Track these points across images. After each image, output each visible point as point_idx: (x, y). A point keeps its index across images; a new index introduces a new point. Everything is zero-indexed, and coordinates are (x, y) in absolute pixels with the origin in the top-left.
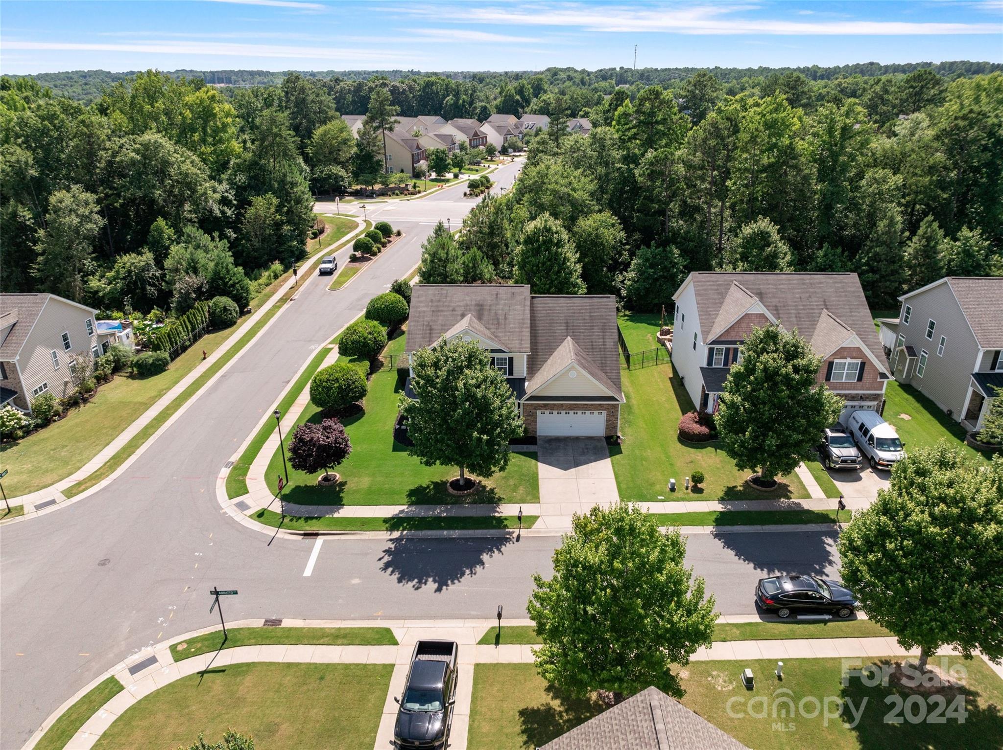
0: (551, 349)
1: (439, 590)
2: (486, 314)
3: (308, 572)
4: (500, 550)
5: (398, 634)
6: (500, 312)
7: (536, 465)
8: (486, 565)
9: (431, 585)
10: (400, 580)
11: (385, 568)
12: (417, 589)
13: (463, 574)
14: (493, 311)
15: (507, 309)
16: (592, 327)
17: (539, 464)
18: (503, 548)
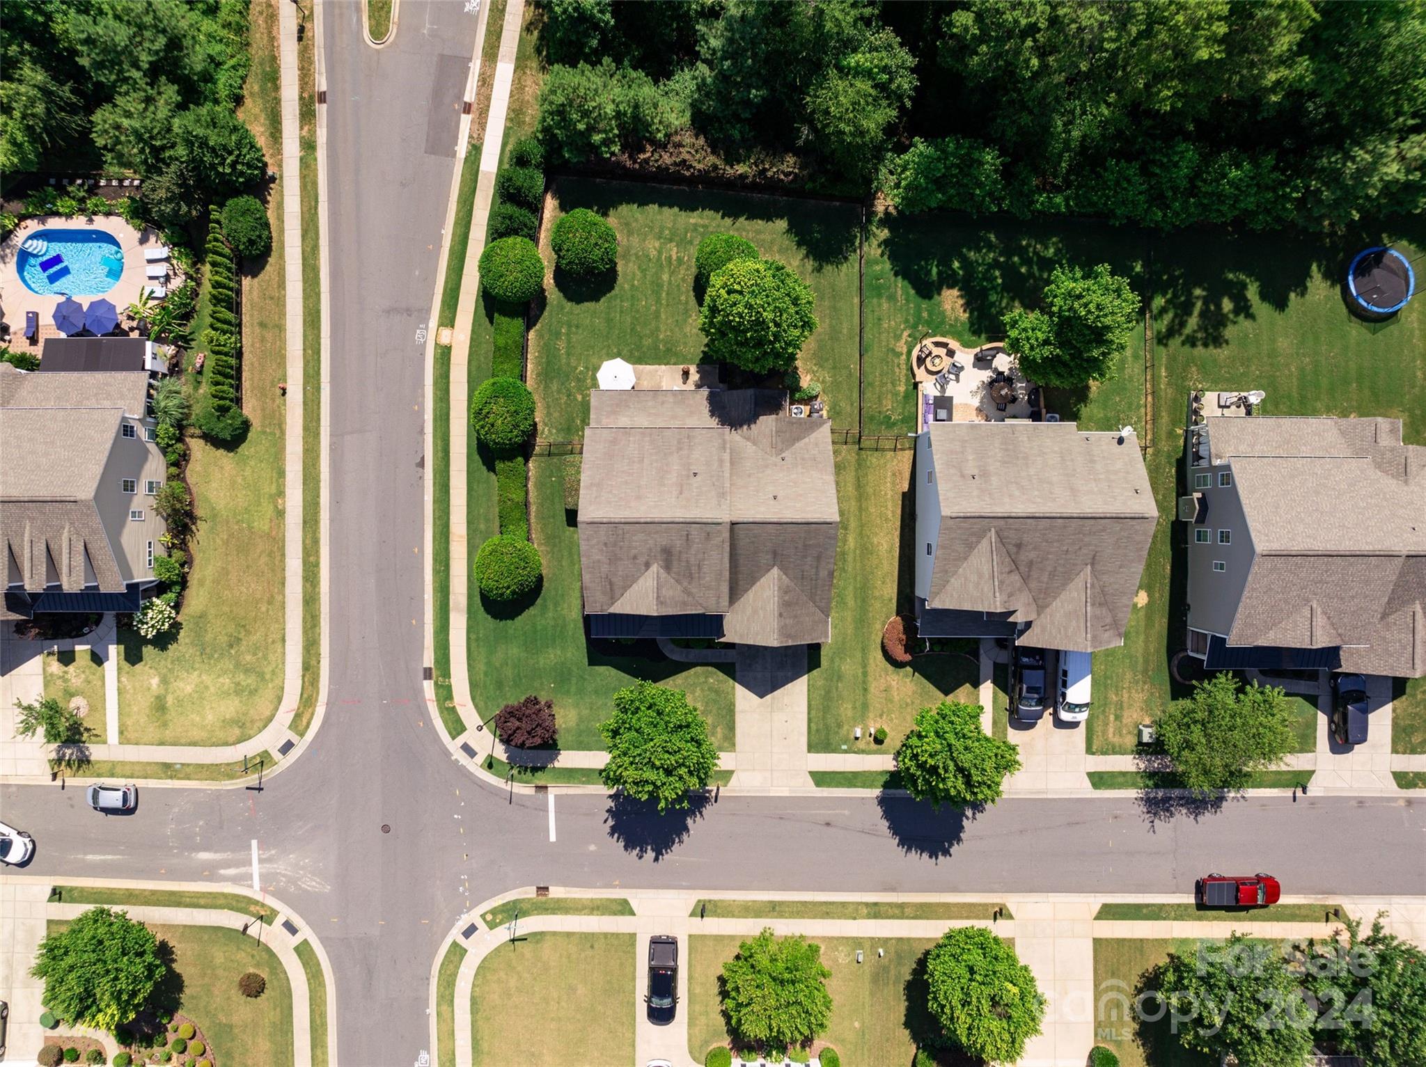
0: (753, 580)
1: (656, 859)
2: (675, 563)
3: (553, 838)
4: (701, 813)
5: (634, 904)
6: (692, 560)
7: (733, 688)
8: (691, 832)
9: (650, 855)
10: (626, 848)
11: (612, 834)
12: (641, 857)
13: (673, 843)
14: (684, 556)
15: (700, 556)
16: (805, 557)
17: (737, 685)
18: (704, 811)
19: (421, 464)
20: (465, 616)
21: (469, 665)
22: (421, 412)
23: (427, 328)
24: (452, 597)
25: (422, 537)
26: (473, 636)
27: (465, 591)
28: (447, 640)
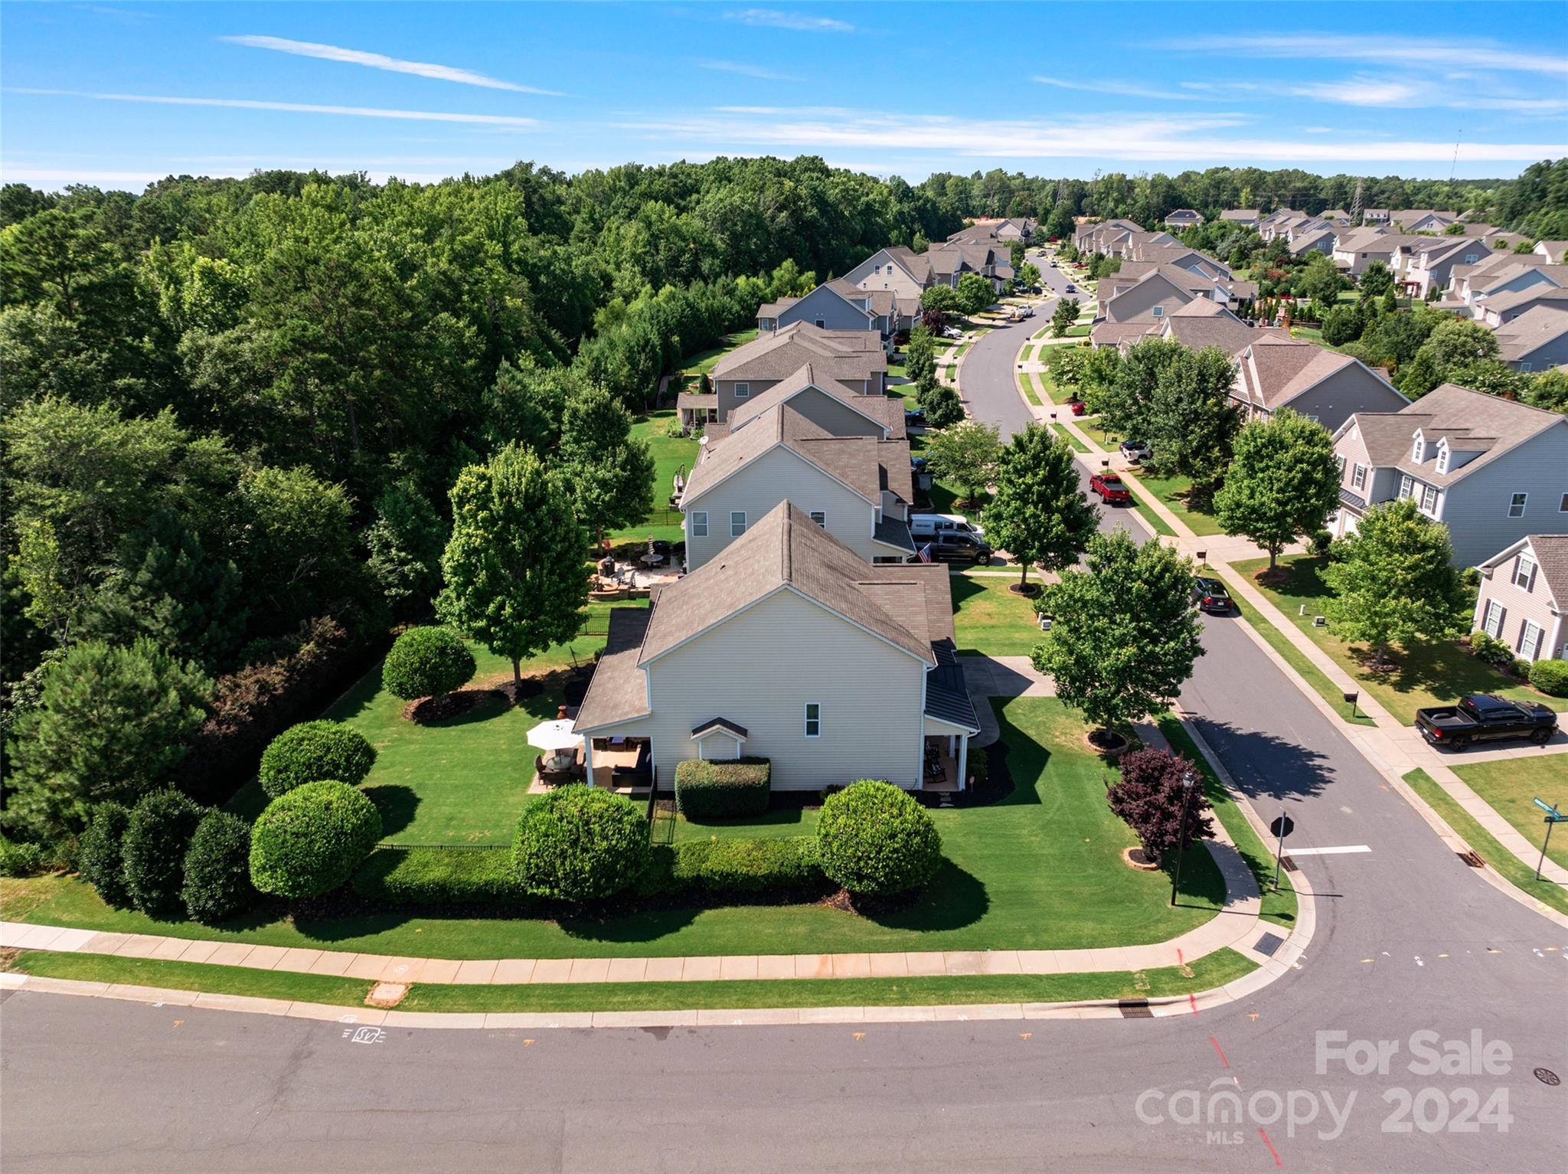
3: (1365, 848)
17: (1022, 695)
19: (661, 1032)
20: (990, 952)
21: (1090, 946)
22: (543, 1035)
23: (355, 1027)
24: (955, 973)
25: (828, 1027)
26: (1030, 939)
27: (939, 955)
28: (1050, 978)
